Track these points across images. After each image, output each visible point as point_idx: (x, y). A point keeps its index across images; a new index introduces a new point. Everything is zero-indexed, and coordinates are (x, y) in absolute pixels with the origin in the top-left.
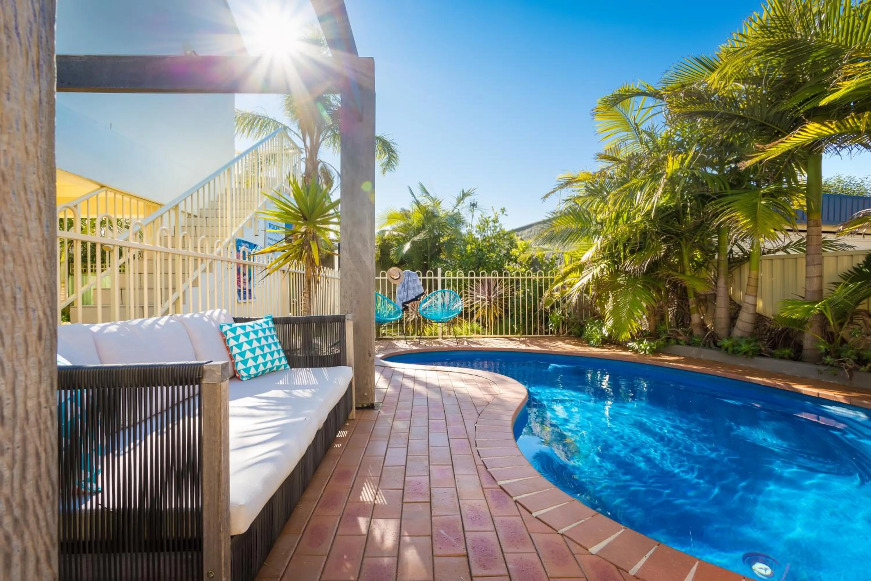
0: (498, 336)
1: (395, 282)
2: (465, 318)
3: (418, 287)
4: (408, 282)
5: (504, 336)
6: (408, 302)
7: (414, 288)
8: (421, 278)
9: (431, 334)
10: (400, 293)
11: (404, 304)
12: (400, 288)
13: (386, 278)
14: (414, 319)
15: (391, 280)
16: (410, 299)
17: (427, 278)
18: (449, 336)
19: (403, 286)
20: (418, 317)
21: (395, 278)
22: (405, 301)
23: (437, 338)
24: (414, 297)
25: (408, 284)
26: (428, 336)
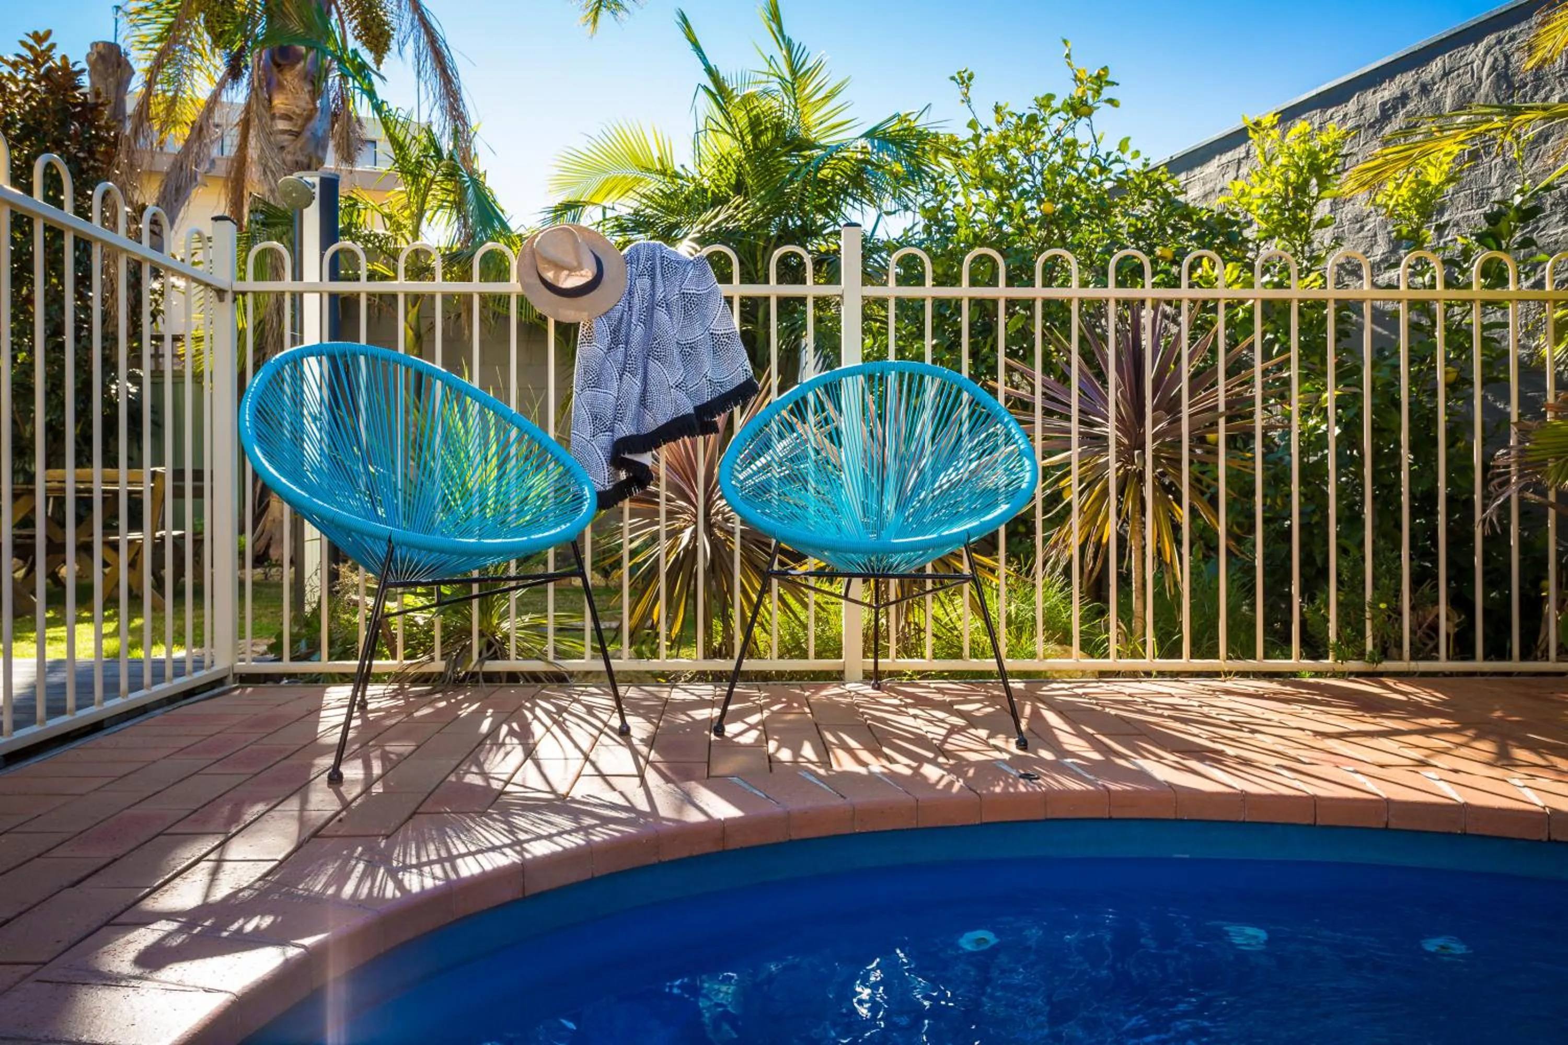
0: (1185, 662)
1: (569, 312)
2: (1012, 555)
3: (718, 343)
4: (651, 309)
5: (1259, 663)
6: (650, 441)
7: (688, 352)
8: (738, 289)
9: (795, 649)
10: (596, 382)
11: (617, 459)
12: (600, 346)
13: (513, 286)
14: (691, 552)
15: (544, 304)
16: (656, 419)
17: (773, 289)
18: (908, 664)
19: (618, 337)
20: (716, 545)
21: (570, 282)
22: (625, 429)
23: (838, 677)
24: (688, 408)
25: (649, 320)
26: (772, 663)
